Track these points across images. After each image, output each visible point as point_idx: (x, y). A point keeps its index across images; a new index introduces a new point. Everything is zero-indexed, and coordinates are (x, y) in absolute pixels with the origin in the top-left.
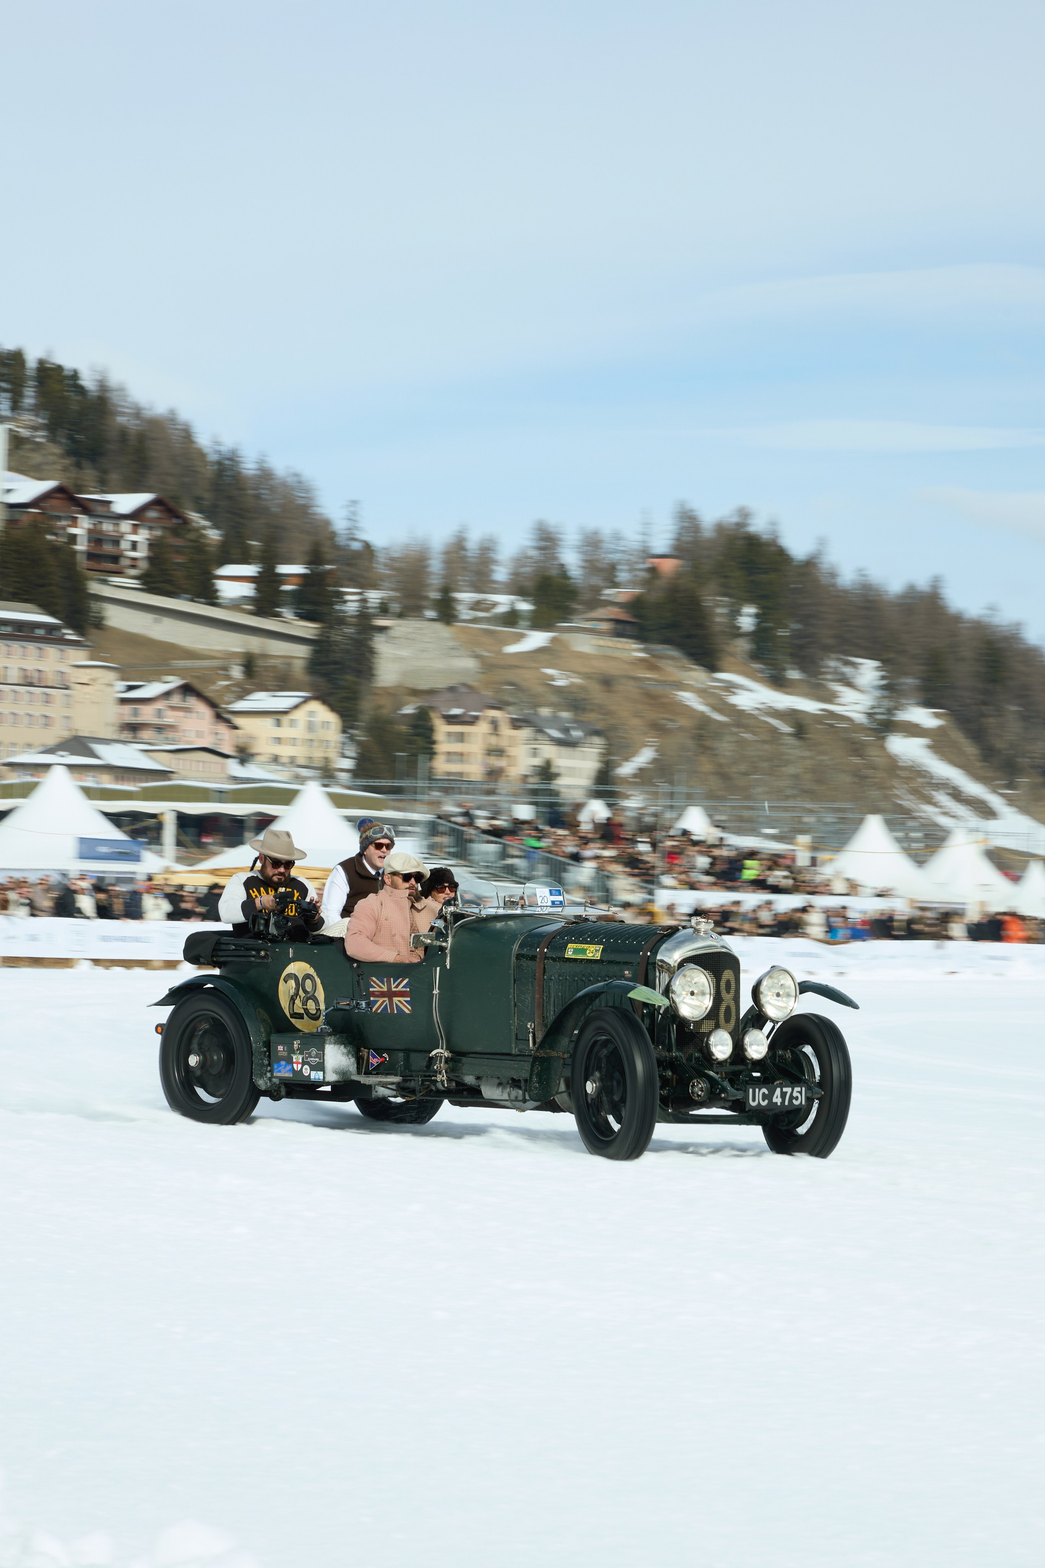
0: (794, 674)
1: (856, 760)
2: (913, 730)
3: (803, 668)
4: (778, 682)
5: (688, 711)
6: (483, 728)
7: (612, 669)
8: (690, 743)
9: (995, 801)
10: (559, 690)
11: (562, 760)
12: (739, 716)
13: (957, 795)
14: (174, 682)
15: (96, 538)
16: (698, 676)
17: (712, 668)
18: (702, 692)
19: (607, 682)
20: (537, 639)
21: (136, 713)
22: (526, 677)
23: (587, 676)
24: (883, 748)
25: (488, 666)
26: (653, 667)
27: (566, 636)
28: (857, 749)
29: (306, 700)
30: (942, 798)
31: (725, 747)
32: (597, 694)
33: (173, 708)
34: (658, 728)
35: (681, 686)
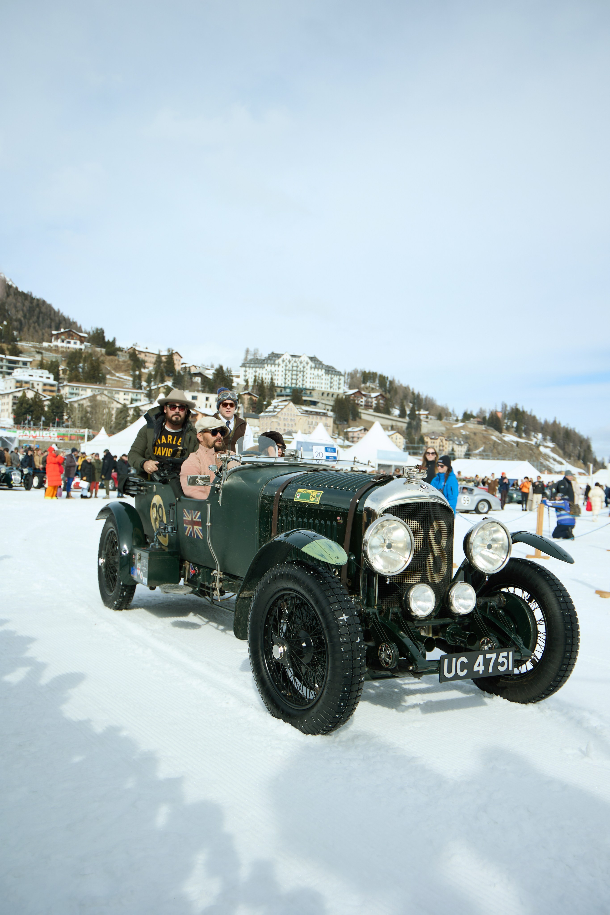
0: (524, 435)
1: (531, 452)
2: (547, 447)
3: (525, 434)
4: (520, 437)
5: (492, 440)
6: (439, 441)
7: (476, 431)
8: (492, 447)
9: (564, 462)
10: (463, 435)
11: (456, 448)
12: (505, 442)
13: (555, 460)
14: (362, 428)
15: (366, 402)
16: (497, 433)
17: (501, 432)
18: (497, 437)
19: (475, 434)
20: (461, 424)
21: (353, 434)
22: (456, 432)
23: (471, 432)
24: (538, 450)
25: (447, 429)
26: (485, 431)
27: (467, 424)
28: (532, 449)
29: (395, 433)
30: (551, 461)
31: (500, 448)
32: (472, 436)
33: (361, 433)
34: (485, 443)
35: (492, 435)
